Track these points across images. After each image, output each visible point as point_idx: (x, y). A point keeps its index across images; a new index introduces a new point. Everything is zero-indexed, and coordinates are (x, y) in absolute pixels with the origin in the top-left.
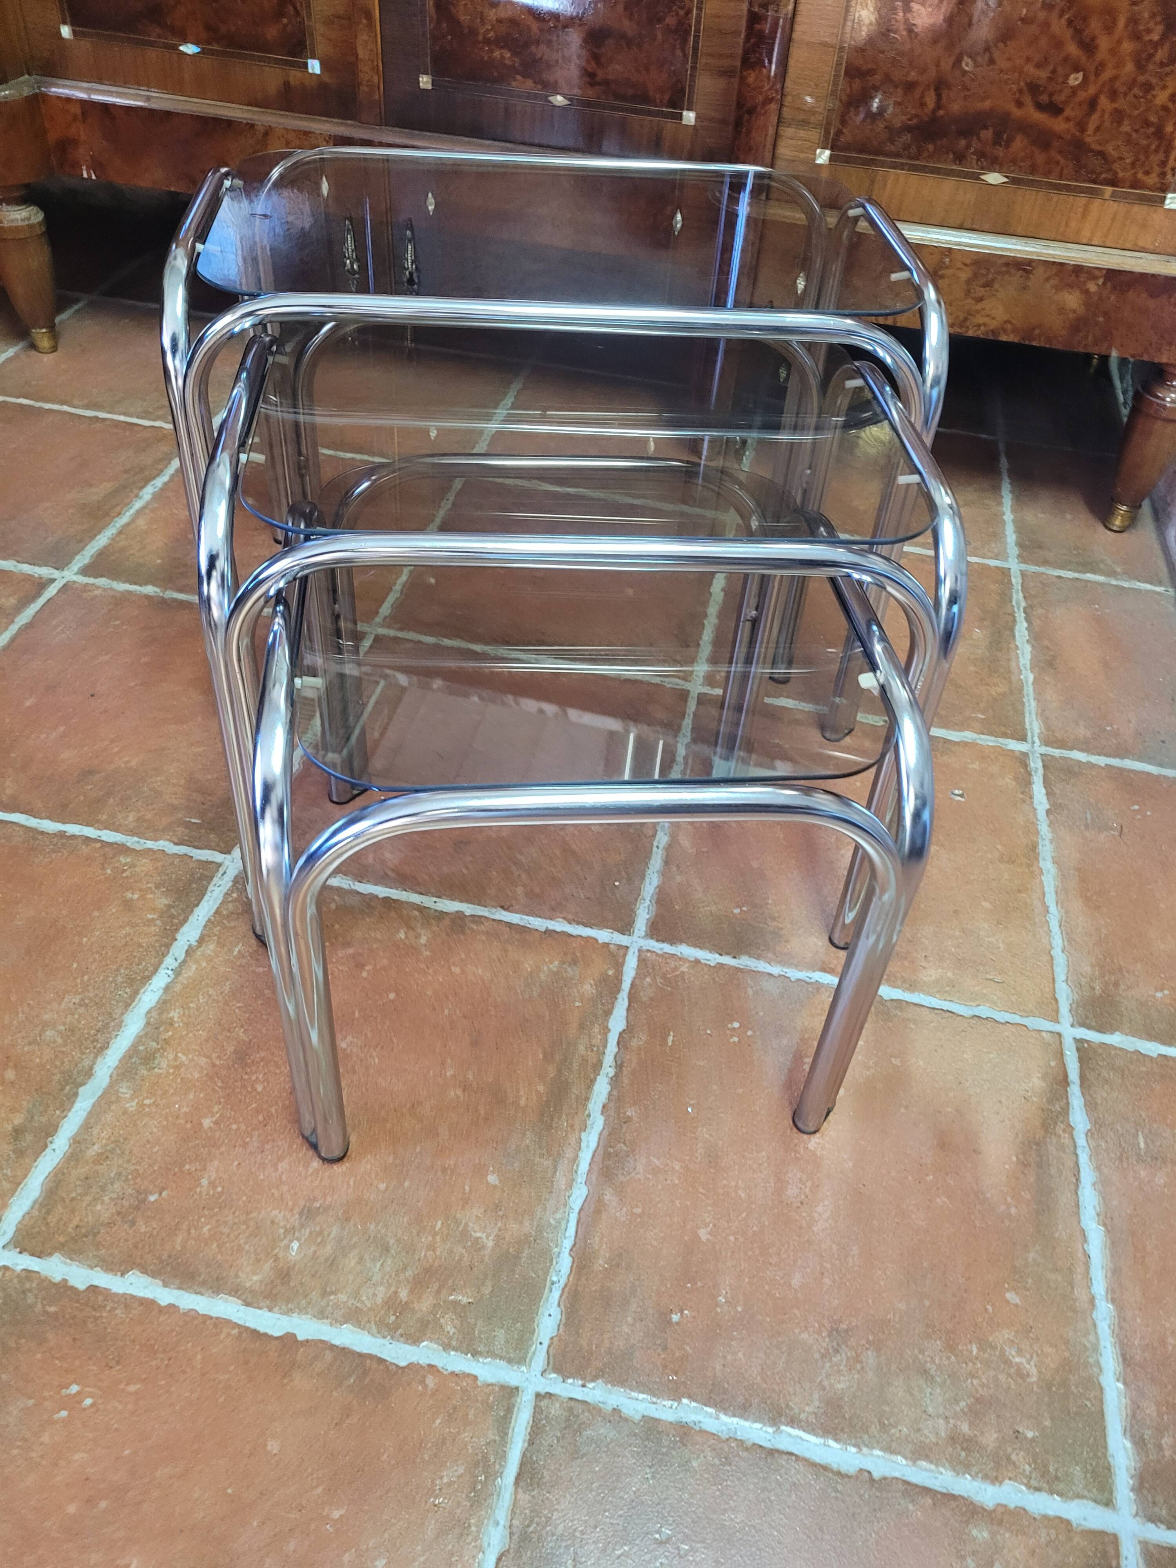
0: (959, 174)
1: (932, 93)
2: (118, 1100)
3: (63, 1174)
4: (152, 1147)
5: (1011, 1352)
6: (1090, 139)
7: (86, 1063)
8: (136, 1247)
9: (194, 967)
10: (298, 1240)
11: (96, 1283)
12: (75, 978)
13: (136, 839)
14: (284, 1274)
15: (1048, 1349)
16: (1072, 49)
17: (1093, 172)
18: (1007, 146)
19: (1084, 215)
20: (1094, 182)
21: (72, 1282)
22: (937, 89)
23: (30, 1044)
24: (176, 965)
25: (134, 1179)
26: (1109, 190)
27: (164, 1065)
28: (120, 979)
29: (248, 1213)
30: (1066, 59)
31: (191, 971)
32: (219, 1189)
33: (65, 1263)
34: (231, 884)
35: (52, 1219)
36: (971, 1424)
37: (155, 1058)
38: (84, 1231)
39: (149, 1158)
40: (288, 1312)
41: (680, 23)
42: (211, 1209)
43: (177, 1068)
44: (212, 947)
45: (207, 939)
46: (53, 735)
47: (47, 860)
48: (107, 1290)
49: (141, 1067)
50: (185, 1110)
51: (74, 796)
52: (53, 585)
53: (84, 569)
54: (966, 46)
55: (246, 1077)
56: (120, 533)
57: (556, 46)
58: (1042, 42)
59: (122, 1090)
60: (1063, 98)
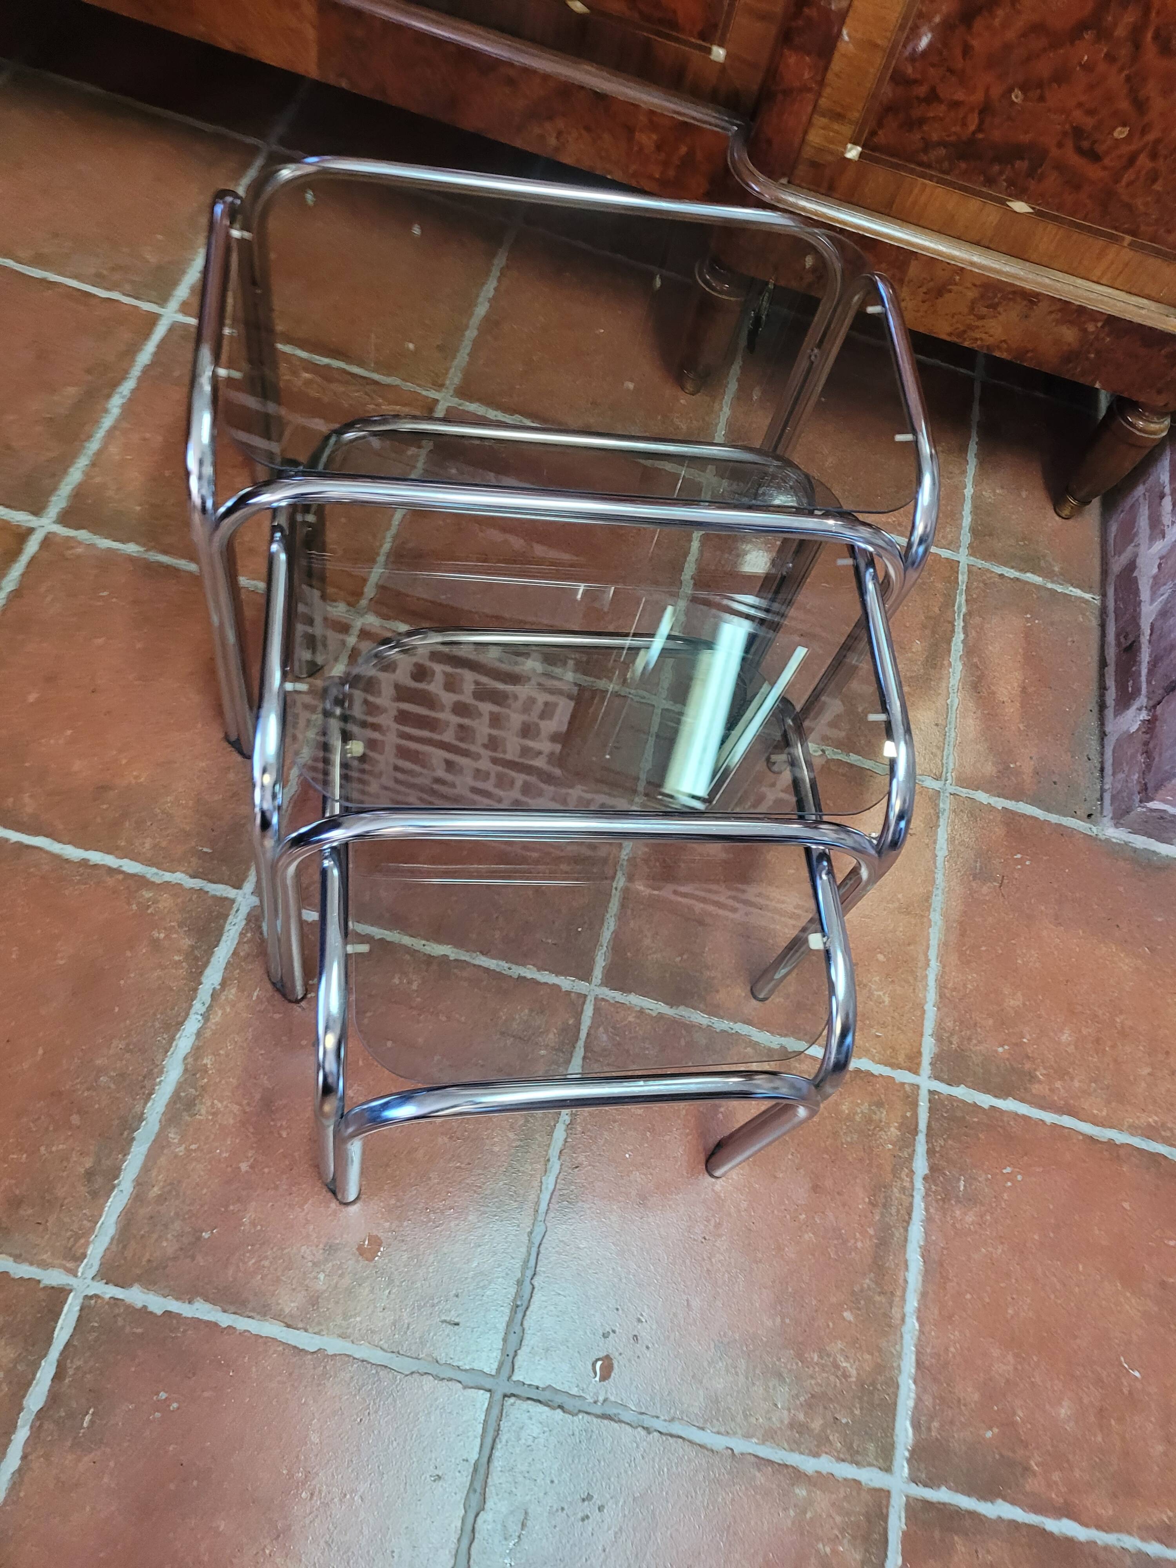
0: (984, 196)
1: (976, 116)
2: (169, 1144)
3: (132, 1214)
4: (202, 1189)
5: (840, 1359)
7: (138, 1108)
8: (198, 1279)
9: (220, 1013)
10: (323, 1271)
11: (169, 1309)
12: (119, 1023)
13: (154, 870)
14: (314, 1301)
15: (867, 1357)
16: (1124, 105)
17: (1117, 219)
18: (1040, 181)
19: (1099, 257)
20: (1116, 229)
21: (151, 1308)
22: (982, 113)
23: (88, 1089)
24: (203, 1010)
25: (190, 1218)
26: (1128, 238)
27: (203, 1111)
28: (157, 1025)
29: (283, 1249)
30: (1116, 112)
31: (217, 1017)
32: (259, 1228)
33: (144, 1293)
34: (244, 922)
35: (128, 1254)
36: (806, 1414)
37: (195, 1105)
38: (155, 1264)
39: (200, 1199)
40: (319, 1333)
42: (253, 1245)
43: (214, 1114)
44: (234, 991)
45: (229, 982)
46: (61, 741)
47: (77, 892)
48: (179, 1315)
49: (185, 1113)
50: (225, 1155)
51: (92, 817)
52: (33, 537)
53: (62, 516)
54: (1020, 78)
55: (272, 1123)
56: (93, 464)
58: (1097, 91)
59: (172, 1135)
60: (1105, 148)
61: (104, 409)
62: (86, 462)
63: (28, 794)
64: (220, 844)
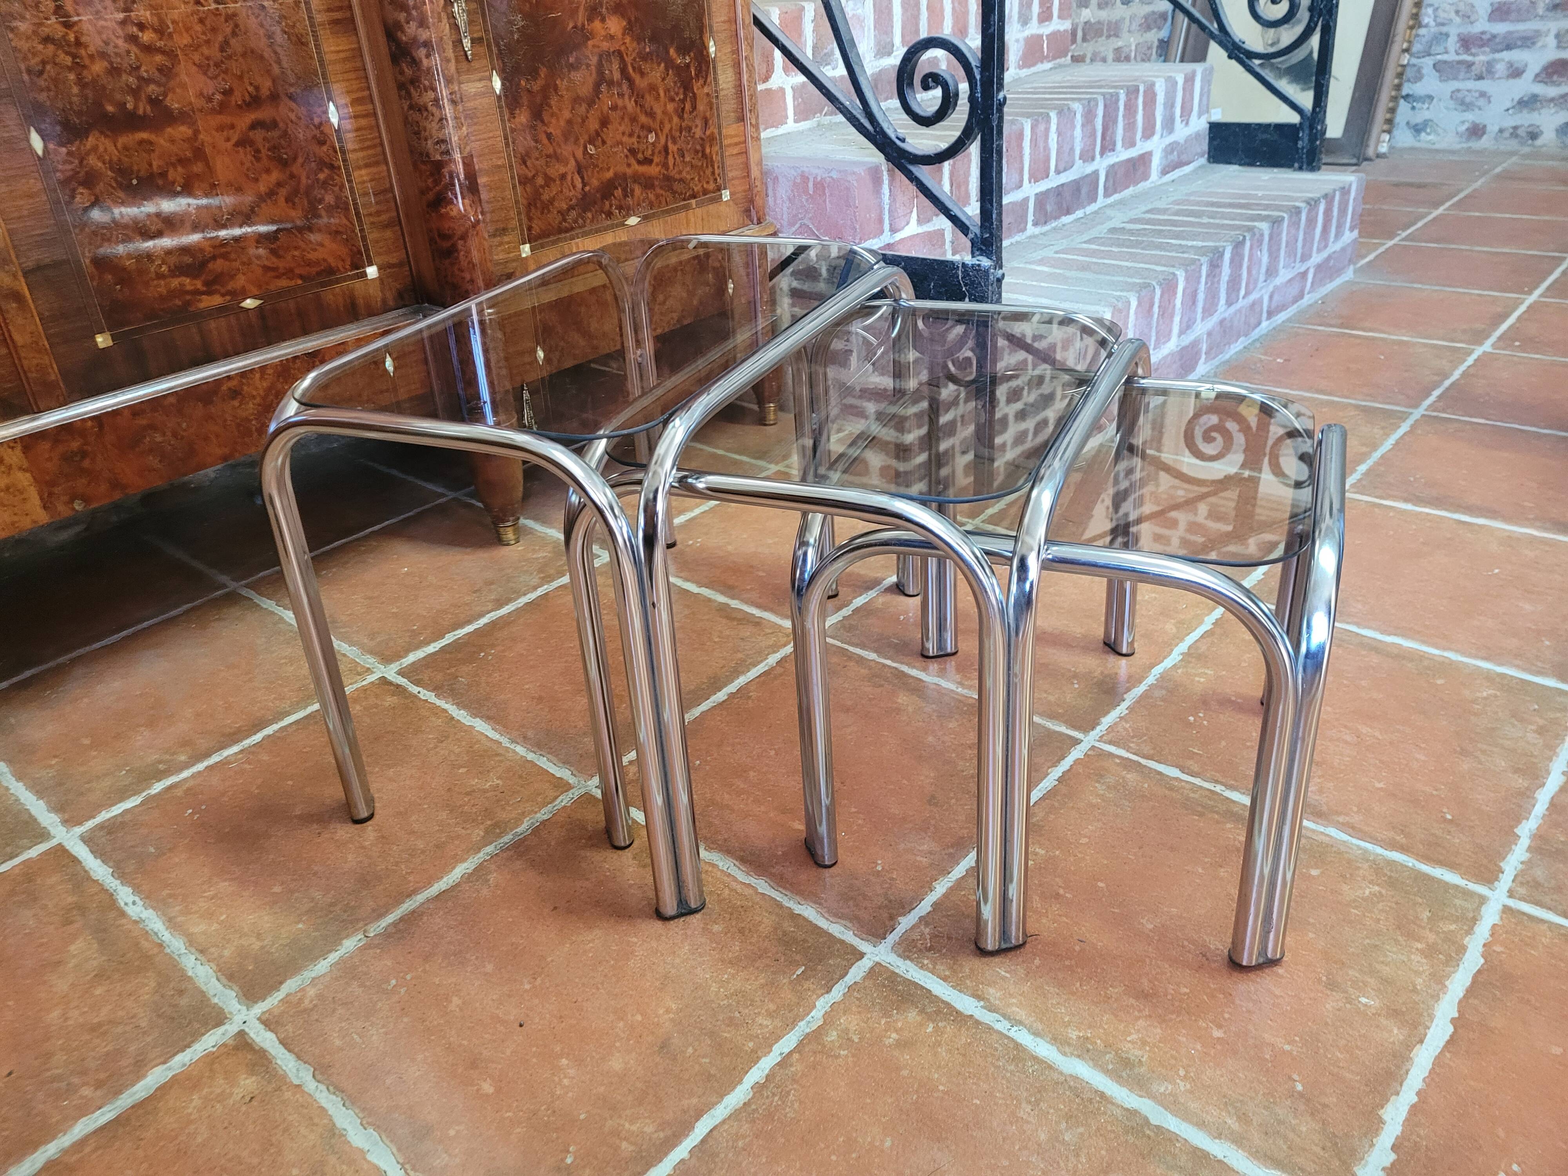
0: (612, 227)
1: (577, 176)
2: (1172, 1095)
3: (1257, 1152)
4: (1238, 1077)
5: (1479, 695)
6: (673, 173)
7: (1118, 1112)
8: (1354, 1108)
9: (1014, 1009)
10: (1358, 997)
11: (1389, 1145)
12: (996, 1104)
13: (802, 1023)
14: (1395, 1013)
15: (1478, 682)
16: (643, 119)
17: (682, 194)
18: (632, 196)
19: (688, 223)
20: (684, 200)
21: (1387, 1163)
22: (579, 172)
23: (1078, 1156)
24: (1006, 1022)
25: (1273, 1096)
26: (693, 201)
27: (1138, 1053)
29: (1326, 1024)
30: (642, 127)
31: (1020, 1013)
32: (1297, 1038)
33: (1365, 1166)
34: (908, 962)
37: (1127, 1058)
38: (1329, 1145)
39: (1251, 1082)
40: (1432, 1017)
41: (338, 198)
42: (1318, 1048)
43: (1144, 1043)
44: (992, 991)
45: (980, 993)
46: (572, 1072)
47: (796, 1105)
48: (1397, 1138)
49: (1136, 1070)
50: (1199, 1047)
51: (697, 1067)
52: (252, 1035)
53: (247, 999)
54: (586, 137)
55: (1169, 997)
56: (202, 952)
57: (233, 256)
58: (626, 120)
59: (1162, 1090)
60: (650, 152)
61: (136, 922)
62: (193, 957)
63: (627, 1125)
64: (798, 957)
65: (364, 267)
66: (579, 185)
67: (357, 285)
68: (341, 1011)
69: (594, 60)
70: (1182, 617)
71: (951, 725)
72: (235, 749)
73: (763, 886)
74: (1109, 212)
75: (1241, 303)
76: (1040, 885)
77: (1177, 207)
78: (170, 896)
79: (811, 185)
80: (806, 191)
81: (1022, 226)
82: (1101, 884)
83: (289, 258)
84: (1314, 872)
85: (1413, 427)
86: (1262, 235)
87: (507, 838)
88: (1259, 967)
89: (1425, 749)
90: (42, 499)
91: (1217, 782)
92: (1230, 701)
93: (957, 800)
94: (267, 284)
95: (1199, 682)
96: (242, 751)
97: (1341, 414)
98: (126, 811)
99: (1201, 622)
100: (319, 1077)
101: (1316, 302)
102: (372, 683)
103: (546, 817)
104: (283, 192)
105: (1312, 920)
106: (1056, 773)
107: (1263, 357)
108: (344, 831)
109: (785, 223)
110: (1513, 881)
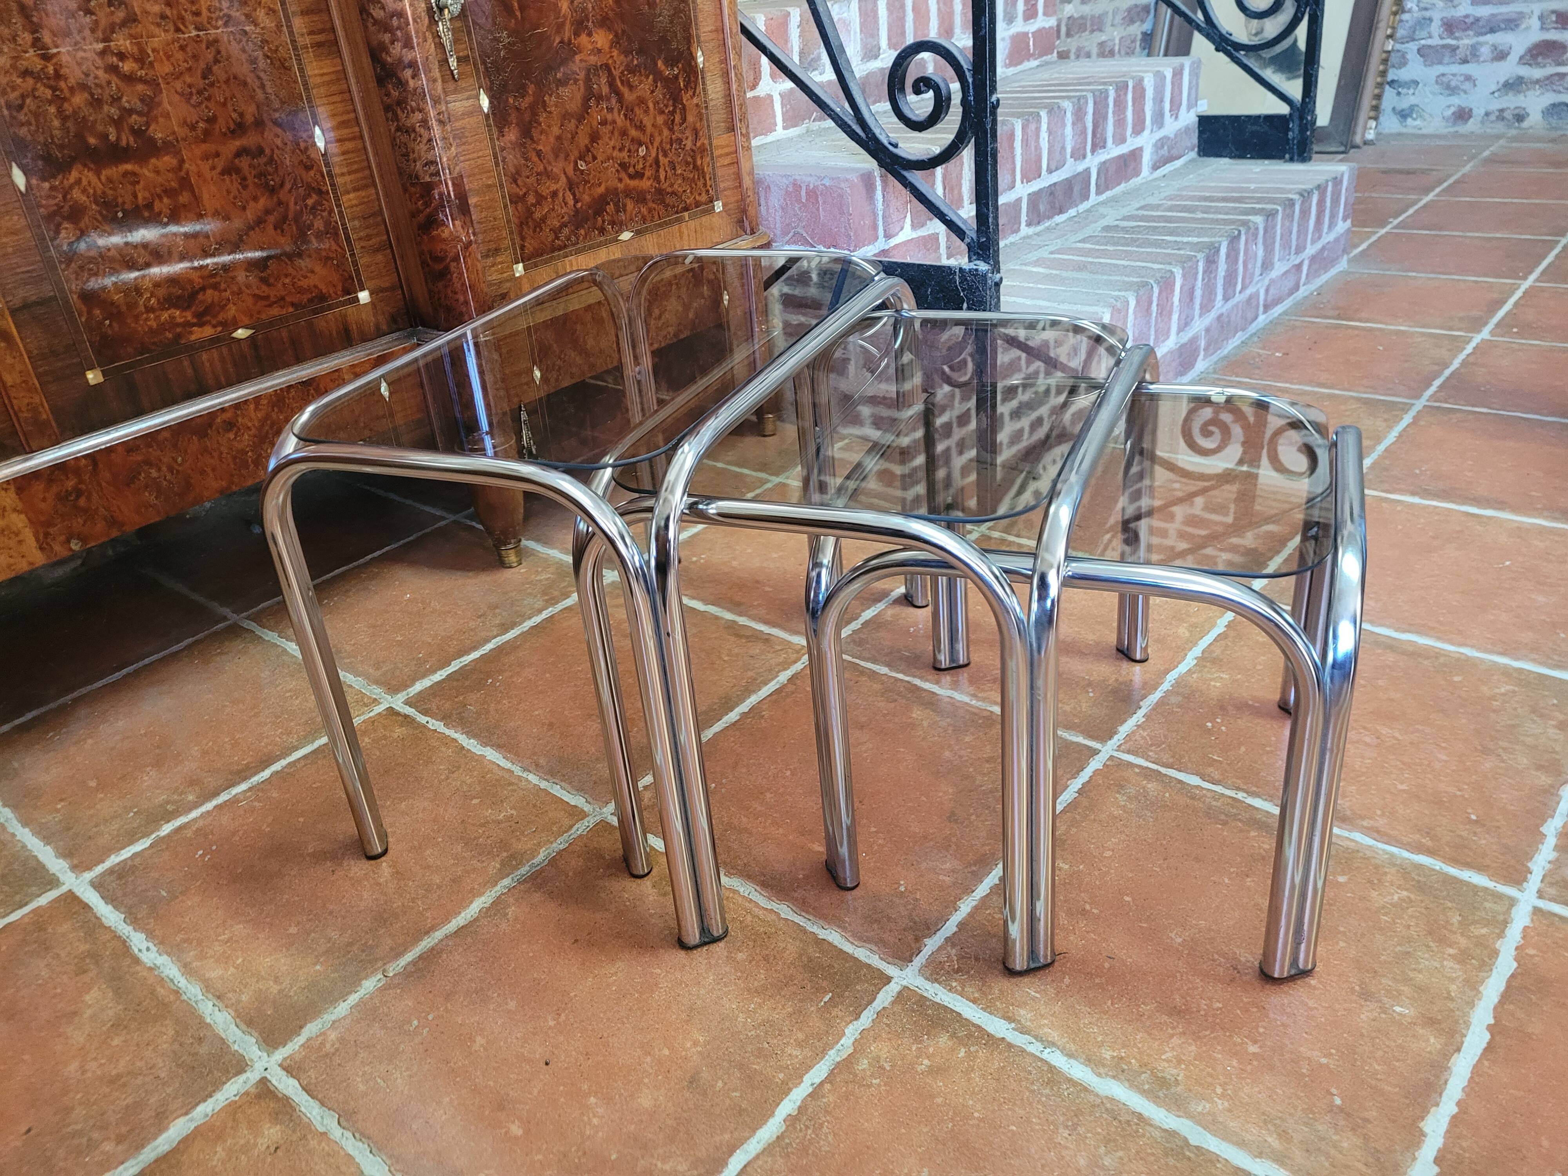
0: (605, 243)
1: (568, 193)
2: (1211, 1114)
3: (1300, 1170)
4: (1276, 1093)
5: (1496, 691)
6: (665, 186)
7: (1157, 1134)
8: (1394, 1121)
9: (1046, 1030)
10: (1393, 1006)
11: (1432, 1159)
12: (1032, 1130)
13: (832, 1053)
14: (1431, 1022)
15: (1496, 678)
16: (633, 133)
17: (674, 206)
18: (625, 211)
19: (681, 237)
20: (677, 213)
22: (570, 189)
24: (1039, 1044)
25: (1313, 1112)
26: (686, 214)
27: (1174, 1072)
29: (1362, 1035)
30: (633, 140)
31: (1052, 1034)
32: (1333, 1051)
34: (936, 985)
37: (1163, 1078)
38: (1371, 1160)
39: (1290, 1098)
40: (1468, 1025)
41: (327, 223)
42: (1356, 1060)
43: (1180, 1061)
44: (1022, 1012)
45: (1010, 1015)
46: (601, 1111)
47: (830, 1138)
48: (1439, 1150)
49: (1173, 1090)
50: (1235, 1063)
51: (728, 1101)
52: (274, 1082)
53: (268, 1045)
54: (576, 153)
55: (1202, 1013)
56: (219, 997)
57: (223, 286)
58: (616, 133)
59: (1200, 1109)
60: (641, 166)
61: (150, 969)
62: (210, 1004)
63: (659, 1164)
64: (825, 984)
65: (356, 292)
66: (571, 202)
67: (350, 311)
68: (363, 1054)
69: (582, 75)
70: (1194, 620)
71: (967, 739)
72: (243, 787)
73: (785, 911)
74: (1102, 210)
75: (1238, 298)
76: (1065, 901)
77: (1170, 203)
78: (185, 941)
79: (803, 193)
80: (799, 200)
81: (1016, 227)
82: (1127, 898)
83: (280, 285)
84: (1342, 879)
85: (1416, 419)
86: (1257, 229)
87: (524, 870)
88: (1291, 978)
89: (1445, 748)
90: (37, 540)
91: (1238, 789)
92: (1247, 705)
93: (977, 816)
94: (259, 313)
95: (1215, 686)
96: (250, 789)
97: (1343, 407)
98: (135, 855)
99: (1214, 625)
100: (344, 1123)
101: (1312, 294)
102: (380, 714)
103: (562, 847)
104: (272, 219)
105: (1342, 929)
106: (1076, 784)
107: (1262, 352)
108: (359, 868)
109: (778, 232)
110: (1542, 881)
